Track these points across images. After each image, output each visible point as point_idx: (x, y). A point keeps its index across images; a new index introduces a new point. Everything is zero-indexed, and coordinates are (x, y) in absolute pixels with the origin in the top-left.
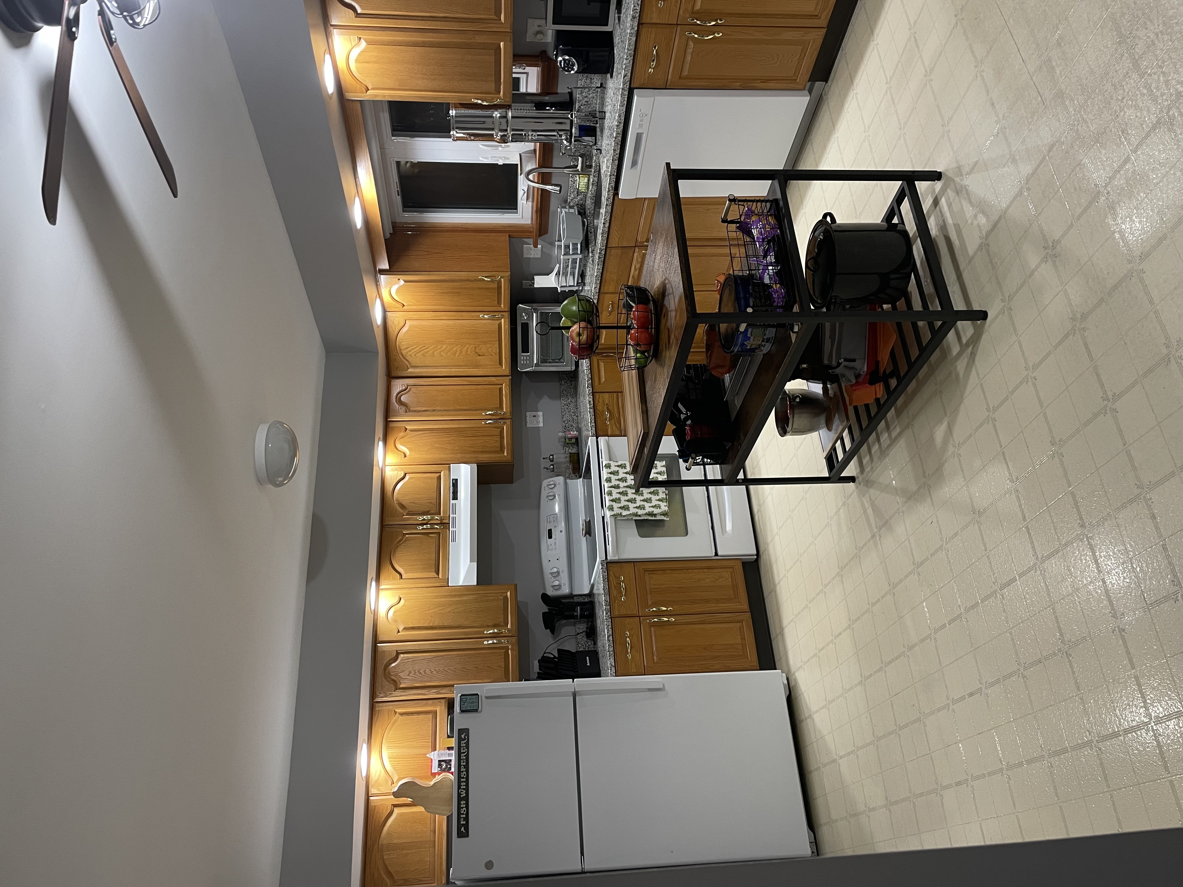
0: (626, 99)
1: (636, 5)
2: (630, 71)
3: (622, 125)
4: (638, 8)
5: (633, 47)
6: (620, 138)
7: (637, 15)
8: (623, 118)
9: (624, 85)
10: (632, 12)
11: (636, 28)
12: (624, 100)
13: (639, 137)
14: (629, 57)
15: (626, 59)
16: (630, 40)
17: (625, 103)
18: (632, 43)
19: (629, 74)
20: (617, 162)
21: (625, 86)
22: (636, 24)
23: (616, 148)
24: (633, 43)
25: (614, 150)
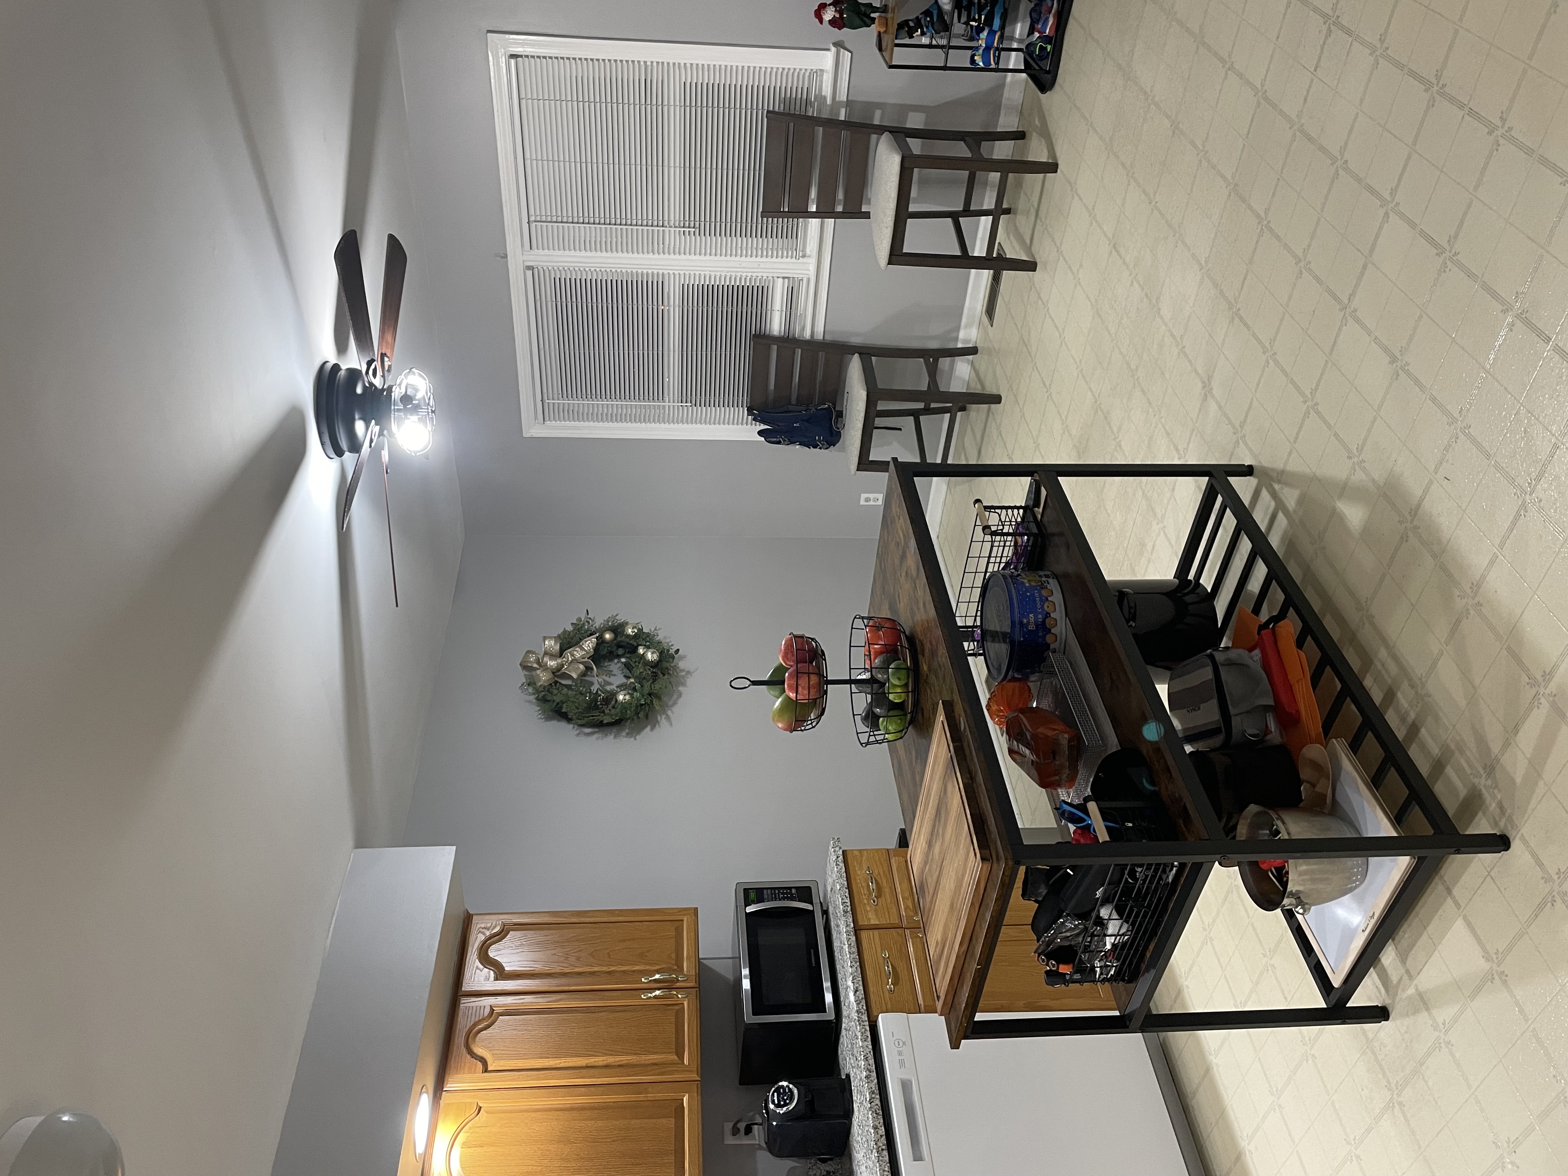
0: (868, 1028)
1: (844, 897)
2: (861, 983)
3: (874, 1074)
4: (848, 901)
5: (855, 950)
6: (878, 1102)
7: (849, 909)
8: (872, 1061)
9: (858, 1004)
10: (841, 907)
11: (852, 925)
12: (866, 1030)
13: (906, 1086)
14: (854, 963)
15: (851, 967)
16: (848, 940)
17: (868, 1034)
18: (852, 945)
19: (861, 988)
20: (885, 1153)
21: (861, 1007)
22: (851, 919)
23: (877, 1123)
24: (854, 944)
25: (875, 1128)
